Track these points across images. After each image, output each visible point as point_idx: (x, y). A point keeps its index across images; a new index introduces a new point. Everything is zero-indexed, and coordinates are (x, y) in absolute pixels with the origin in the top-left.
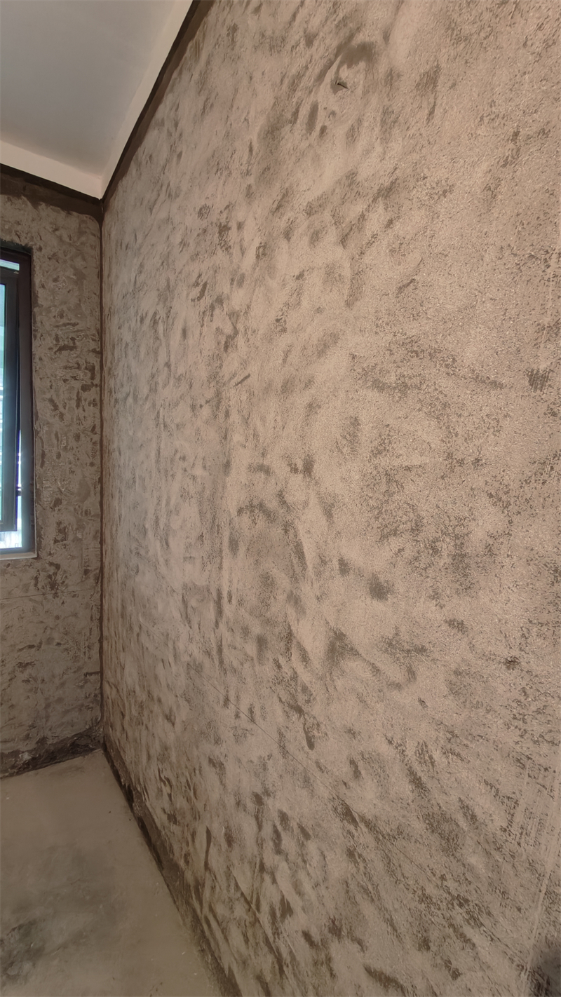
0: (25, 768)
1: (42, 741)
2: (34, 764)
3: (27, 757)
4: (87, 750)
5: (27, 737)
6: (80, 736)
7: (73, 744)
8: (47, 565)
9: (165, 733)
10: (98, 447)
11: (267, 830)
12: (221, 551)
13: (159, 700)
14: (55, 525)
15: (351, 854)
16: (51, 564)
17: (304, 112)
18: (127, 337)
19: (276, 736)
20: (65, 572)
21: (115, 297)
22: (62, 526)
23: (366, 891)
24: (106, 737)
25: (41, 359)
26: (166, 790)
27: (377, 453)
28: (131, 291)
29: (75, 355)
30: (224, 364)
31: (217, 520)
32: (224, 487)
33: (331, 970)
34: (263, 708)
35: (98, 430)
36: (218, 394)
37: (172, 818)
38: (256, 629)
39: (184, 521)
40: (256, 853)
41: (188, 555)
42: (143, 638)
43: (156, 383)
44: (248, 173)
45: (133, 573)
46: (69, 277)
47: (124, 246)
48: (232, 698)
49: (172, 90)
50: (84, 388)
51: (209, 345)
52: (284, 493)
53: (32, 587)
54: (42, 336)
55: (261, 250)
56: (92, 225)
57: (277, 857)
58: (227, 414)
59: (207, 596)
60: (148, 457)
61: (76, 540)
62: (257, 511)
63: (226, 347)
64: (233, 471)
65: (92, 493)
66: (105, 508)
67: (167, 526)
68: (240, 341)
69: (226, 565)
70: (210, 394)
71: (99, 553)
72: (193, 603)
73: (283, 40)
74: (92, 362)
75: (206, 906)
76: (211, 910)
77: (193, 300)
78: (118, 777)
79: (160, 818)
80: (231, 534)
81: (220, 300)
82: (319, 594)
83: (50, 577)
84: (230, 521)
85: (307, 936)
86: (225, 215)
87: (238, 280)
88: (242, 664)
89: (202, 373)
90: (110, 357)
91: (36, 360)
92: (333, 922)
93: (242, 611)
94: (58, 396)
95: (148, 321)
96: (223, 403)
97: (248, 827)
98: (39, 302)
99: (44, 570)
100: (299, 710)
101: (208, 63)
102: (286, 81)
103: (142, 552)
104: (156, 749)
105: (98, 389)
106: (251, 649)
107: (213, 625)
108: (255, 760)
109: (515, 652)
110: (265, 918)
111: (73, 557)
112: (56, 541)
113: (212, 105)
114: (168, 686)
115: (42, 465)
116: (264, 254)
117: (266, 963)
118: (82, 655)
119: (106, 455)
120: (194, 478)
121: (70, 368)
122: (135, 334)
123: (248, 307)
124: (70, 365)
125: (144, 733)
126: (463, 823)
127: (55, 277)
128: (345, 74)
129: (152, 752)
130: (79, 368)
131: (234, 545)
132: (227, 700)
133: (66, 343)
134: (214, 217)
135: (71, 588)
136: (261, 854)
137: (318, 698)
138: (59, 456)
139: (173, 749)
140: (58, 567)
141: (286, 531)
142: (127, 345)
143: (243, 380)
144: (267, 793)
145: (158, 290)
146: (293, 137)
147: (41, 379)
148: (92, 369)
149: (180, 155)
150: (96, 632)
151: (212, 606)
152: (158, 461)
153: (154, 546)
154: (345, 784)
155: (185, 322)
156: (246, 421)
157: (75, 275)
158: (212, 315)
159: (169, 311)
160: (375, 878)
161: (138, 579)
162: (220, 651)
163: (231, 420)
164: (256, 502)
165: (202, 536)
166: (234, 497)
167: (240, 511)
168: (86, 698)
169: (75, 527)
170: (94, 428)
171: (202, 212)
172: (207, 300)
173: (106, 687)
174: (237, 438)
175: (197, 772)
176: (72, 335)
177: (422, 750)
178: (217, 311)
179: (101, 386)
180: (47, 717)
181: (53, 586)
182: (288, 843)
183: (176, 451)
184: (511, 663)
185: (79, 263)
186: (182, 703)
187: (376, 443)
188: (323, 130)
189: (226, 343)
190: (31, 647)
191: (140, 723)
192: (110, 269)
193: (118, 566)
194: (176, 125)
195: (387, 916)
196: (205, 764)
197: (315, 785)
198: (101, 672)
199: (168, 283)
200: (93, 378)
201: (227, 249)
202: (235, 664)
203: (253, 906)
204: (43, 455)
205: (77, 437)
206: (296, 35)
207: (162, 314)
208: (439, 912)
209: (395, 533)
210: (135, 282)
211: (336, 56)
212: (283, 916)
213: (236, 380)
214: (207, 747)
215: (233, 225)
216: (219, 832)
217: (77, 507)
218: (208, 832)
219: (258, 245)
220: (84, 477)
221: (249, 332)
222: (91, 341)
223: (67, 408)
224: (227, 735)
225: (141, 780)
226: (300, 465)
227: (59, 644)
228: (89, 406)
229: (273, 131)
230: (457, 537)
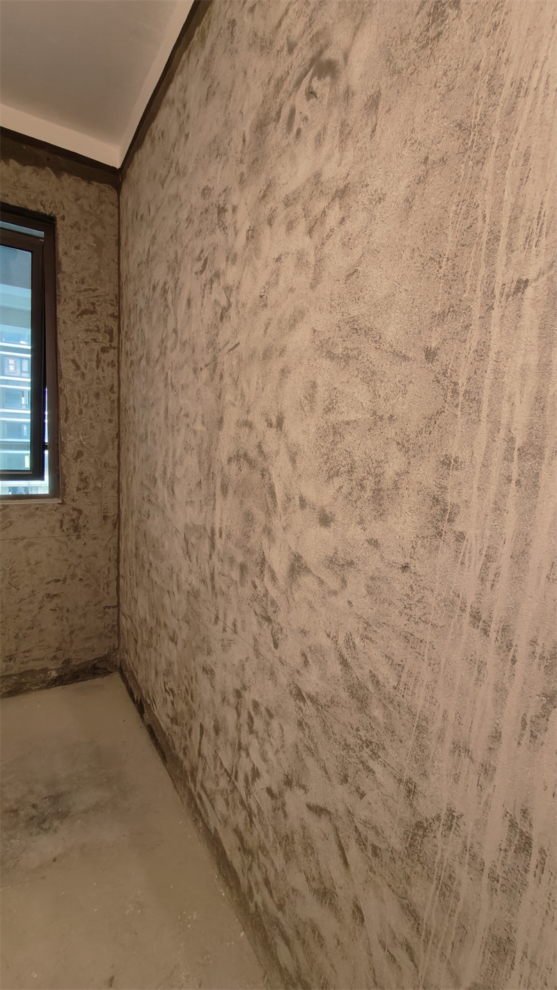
0: (53, 684)
1: (67, 662)
2: (60, 681)
3: (54, 674)
4: (106, 672)
5: (55, 658)
6: (101, 660)
7: (95, 667)
8: (71, 510)
9: (169, 651)
10: (116, 404)
11: (244, 716)
12: (215, 495)
13: (165, 625)
14: (77, 475)
15: (300, 724)
16: (74, 509)
17: (285, 113)
18: (142, 303)
19: (252, 642)
20: (86, 517)
21: (130, 265)
22: (84, 475)
23: (309, 749)
24: (123, 661)
25: (64, 323)
26: (170, 698)
27: (328, 410)
28: (144, 260)
29: (95, 319)
30: (220, 332)
31: (212, 469)
32: (218, 440)
33: (285, 812)
34: (243, 622)
35: (116, 389)
36: (215, 359)
37: (174, 720)
38: (240, 558)
39: (187, 470)
40: (236, 735)
41: (189, 500)
42: (154, 574)
43: (166, 348)
44: (241, 162)
45: (145, 518)
46: (89, 245)
47: (139, 217)
48: (221, 617)
49: (181, 71)
50: (104, 350)
51: (208, 315)
52: (262, 444)
53: (58, 530)
54: (65, 301)
55: (250, 232)
56: (110, 193)
57: (251, 736)
58: (221, 377)
59: (203, 533)
60: (158, 414)
61: (96, 488)
62: (242, 460)
63: (222, 318)
64: (225, 426)
65: (110, 447)
66: (122, 460)
67: (173, 474)
68: (232, 313)
69: (218, 506)
70: (208, 359)
71: (116, 501)
72: (193, 540)
73: (271, 43)
74: (110, 325)
75: (198, 785)
76: (203, 787)
77: (196, 273)
78: (131, 694)
79: (164, 722)
80: (223, 480)
81: (217, 275)
82: (284, 525)
83: (73, 520)
84: (222, 468)
85: (269, 791)
86: (222, 198)
87: (232, 258)
88: (229, 587)
89: (202, 340)
90: (126, 322)
91: (60, 323)
92: (287, 776)
93: (230, 544)
94: (80, 356)
95: (159, 290)
96: (218, 367)
97: (230, 716)
98: (63, 270)
99: (68, 514)
100: (269, 620)
101: (212, 52)
102: (273, 82)
103: (153, 499)
104: (163, 666)
105: (116, 350)
106: (235, 575)
107: (208, 558)
108: (236, 662)
109: (408, 560)
110: (241, 784)
111: (93, 504)
112: (78, 489)
113: (214, 92)
114: (172, 611)
115: (66, 420)
116: (252, 237)
117: (240, 818)
118: (102, 591)
119: (123, 413)
120: (195, 432)
121: (91, 331)
122: (148, 302)
123: (239, 283)
124: (91, 328)
125: (153, 654)
126: (371, 688)
127: (77, 244)
128: (316, 84)
129: (159, 669)
130: (98, 331)
131: (224, 489)
132: (217, 618)
133: (87, 308)
134: (214, 199)
135: (91, 531)
136: (239, 736)
137: (282, 609)
138: (81, 413)
139: (176, 663)
140: (80, 512)
141: (263, 476)
142: (141, 311)
143: (234, 347)
144: (244, 688)
145: (168, 261)
146: (276, 134)
147: (65, 341)
148: (111, 333)
149: (187, 136)
150: (114, 571)
151: (207, 542)
152: (166, 418)
153: (162, 492)
154: (298, 672)
155: (190, 293)
156: (236, 382)
157: (94, 242)
158: (211, 288)
159: (177, 282)
160: (315, 740)
161: (149, 522)
162: (212, 578)
163: (225, 382)
164: (241, 453)
165: (200, 482)
166: (225, 449)
167: (230, 460)
168: (105, 627)
169: (95, 477)
170: (112, 387)
171: (206, 192)
172: (207, 274)
173: (122, 618)
174: (228, 397)
175: (194, 680)
176: (93, 300)
177: (349, 639)
178: (215, 284)
179: (118, 348)
180: (72, 642)
181: (76, 529)
182: (258, 724)
183: (181, 409)
184: (405, 568)
185: (98, 230)
186: (184, 625)
187: (327, 402)
188: (299, 131)
189: (222, 314)
190: (57, 581)
191: (149, 646)
192: (127, 237)
193: (132, 513)
194: (185, 106)
195: (322, 765)
196: (200, 671)
197: (277, 676)
198: (118, 605)
199: (176, 256)
200: (111, 341)
201: (224, 229)
202: (224, 588)
203: (233, 778)
204: (67, 411)
205: (97, 395)
206: (281, 42)
207: (171, 284)
208: (354, 754)
209: (337, 474)
210: (149, 251)
211: (310, 66)
212: (253, 780)
213: (230, 346)
214: (201, 658)
215: (229, 207)
216: (209, 725)
217: (97, 459)
218: (202, 727)
219: (248, 228)
220: (103, 432)
221: (240, 305)
222: (109, 306)
223: (88, 367)
224: (216, 646)
225: (151, 694)
226: (274, 421)
227: (81, 579)
228: (108, 366)
229: (261, 127)
230: (376, 476)
